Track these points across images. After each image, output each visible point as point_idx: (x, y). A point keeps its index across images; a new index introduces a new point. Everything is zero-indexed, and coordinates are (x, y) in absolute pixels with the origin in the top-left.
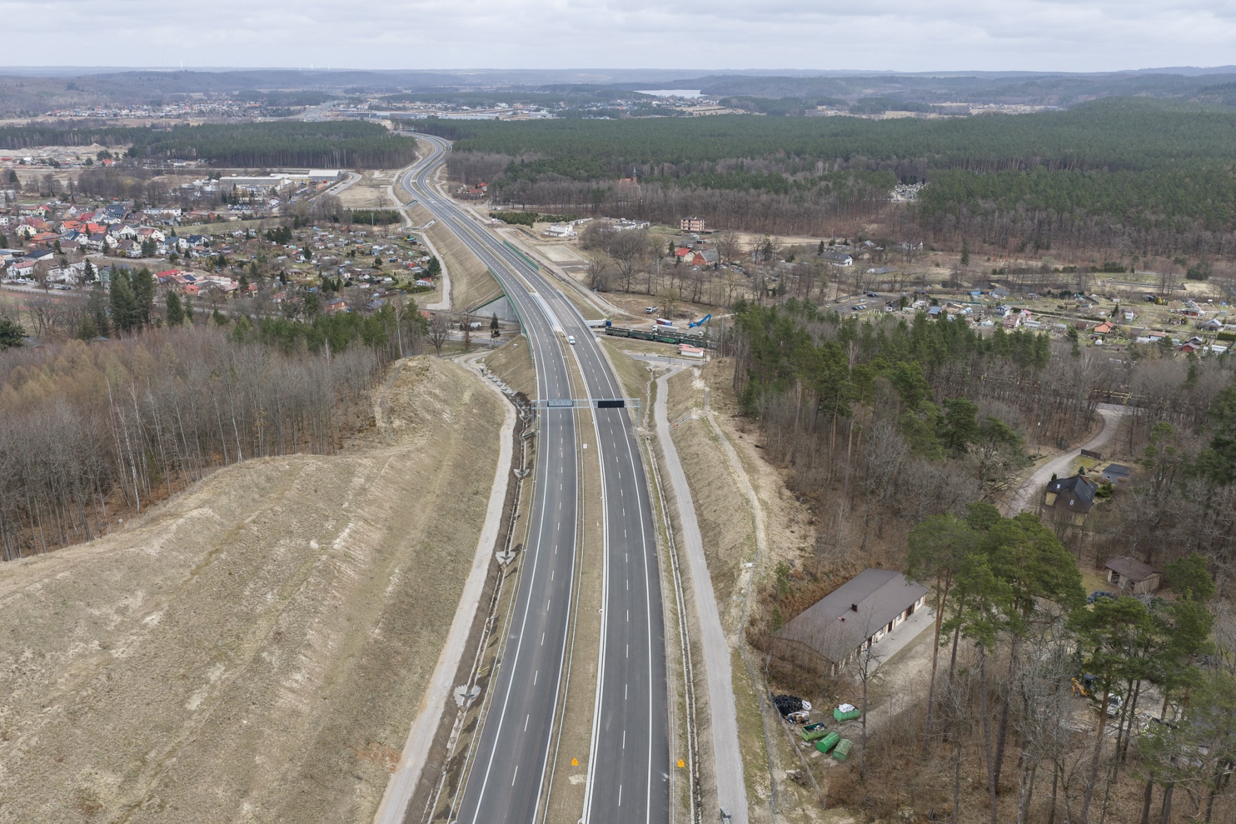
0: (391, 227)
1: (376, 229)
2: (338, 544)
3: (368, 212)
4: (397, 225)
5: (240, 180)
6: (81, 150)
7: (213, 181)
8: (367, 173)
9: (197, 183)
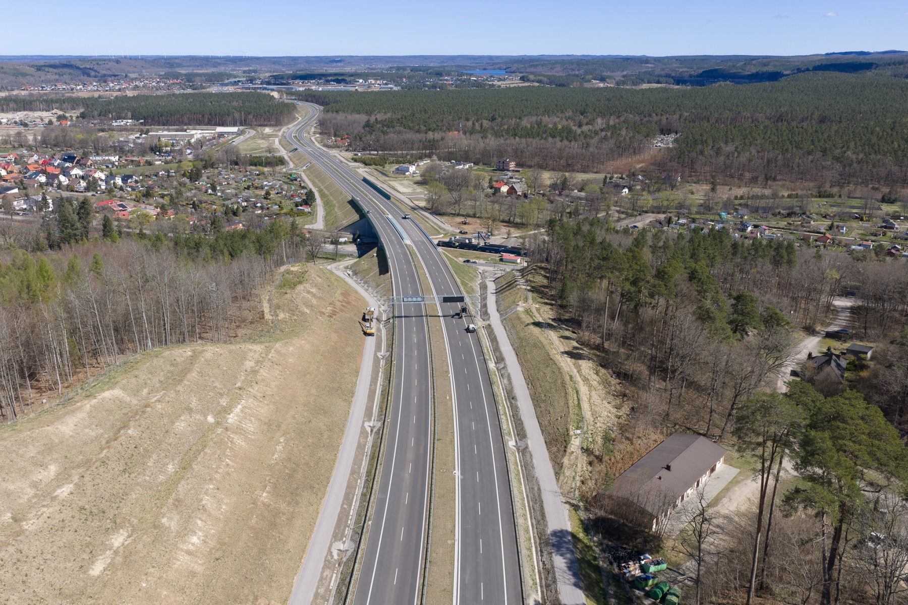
0: (278, 168)
1: (266, 169)
2: (232, 418)
3: (260, 157)
4: (282, 167)
5: (164, 134)
6: (44, 114)
7: (144, 136)
8: (259, 129)
9: (132, 137)
